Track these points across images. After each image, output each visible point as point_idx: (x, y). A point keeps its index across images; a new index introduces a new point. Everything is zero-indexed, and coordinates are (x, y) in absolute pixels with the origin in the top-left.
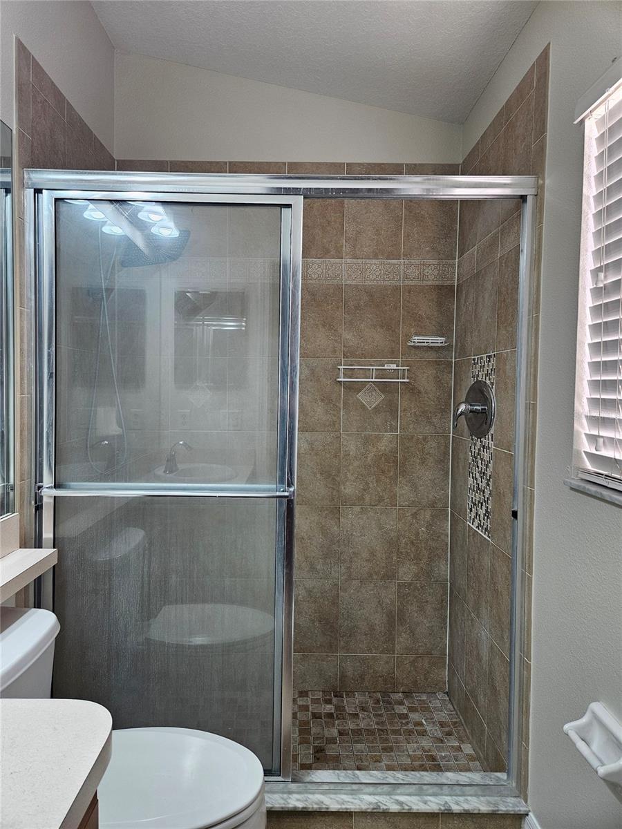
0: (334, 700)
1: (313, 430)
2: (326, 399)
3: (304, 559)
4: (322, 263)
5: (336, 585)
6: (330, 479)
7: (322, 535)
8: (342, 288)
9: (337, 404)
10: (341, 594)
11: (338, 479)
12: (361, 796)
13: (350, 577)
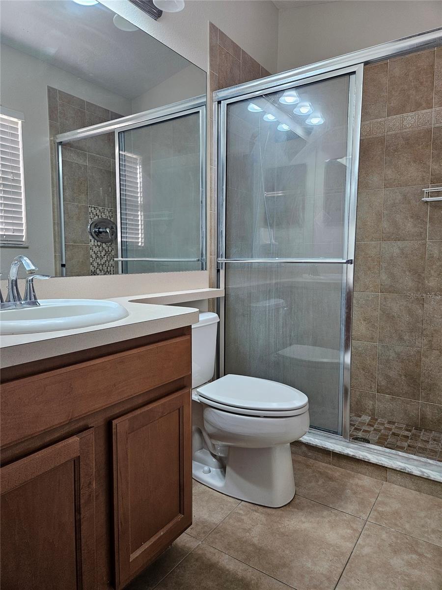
0: (414, 431)
1: (404, 240)
2: (416, 217)
3: (394, 331)
4: (415, 115)
5: (419, 352)
6: (417, 275)
7: (409, 316)
8: (431, 130)
9: (424, 219)
10: (423, 359)
11: (423, 275)
12: (395, 462)
13: (431, 348)
